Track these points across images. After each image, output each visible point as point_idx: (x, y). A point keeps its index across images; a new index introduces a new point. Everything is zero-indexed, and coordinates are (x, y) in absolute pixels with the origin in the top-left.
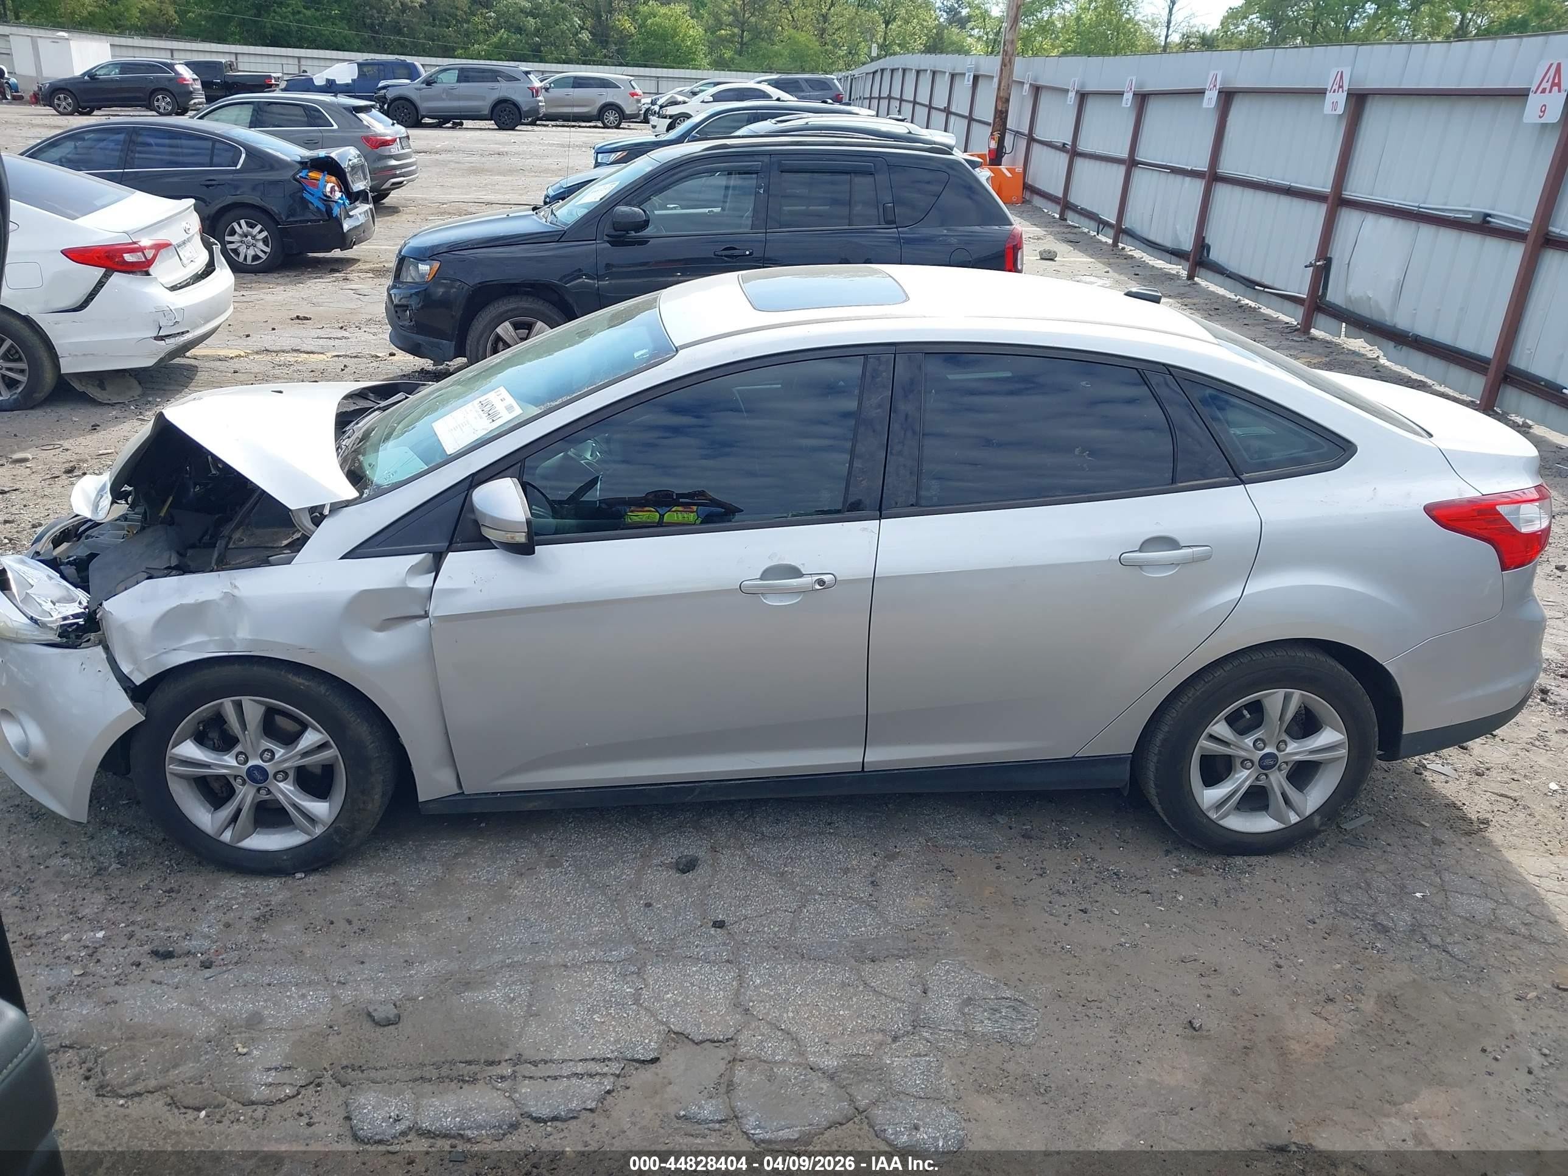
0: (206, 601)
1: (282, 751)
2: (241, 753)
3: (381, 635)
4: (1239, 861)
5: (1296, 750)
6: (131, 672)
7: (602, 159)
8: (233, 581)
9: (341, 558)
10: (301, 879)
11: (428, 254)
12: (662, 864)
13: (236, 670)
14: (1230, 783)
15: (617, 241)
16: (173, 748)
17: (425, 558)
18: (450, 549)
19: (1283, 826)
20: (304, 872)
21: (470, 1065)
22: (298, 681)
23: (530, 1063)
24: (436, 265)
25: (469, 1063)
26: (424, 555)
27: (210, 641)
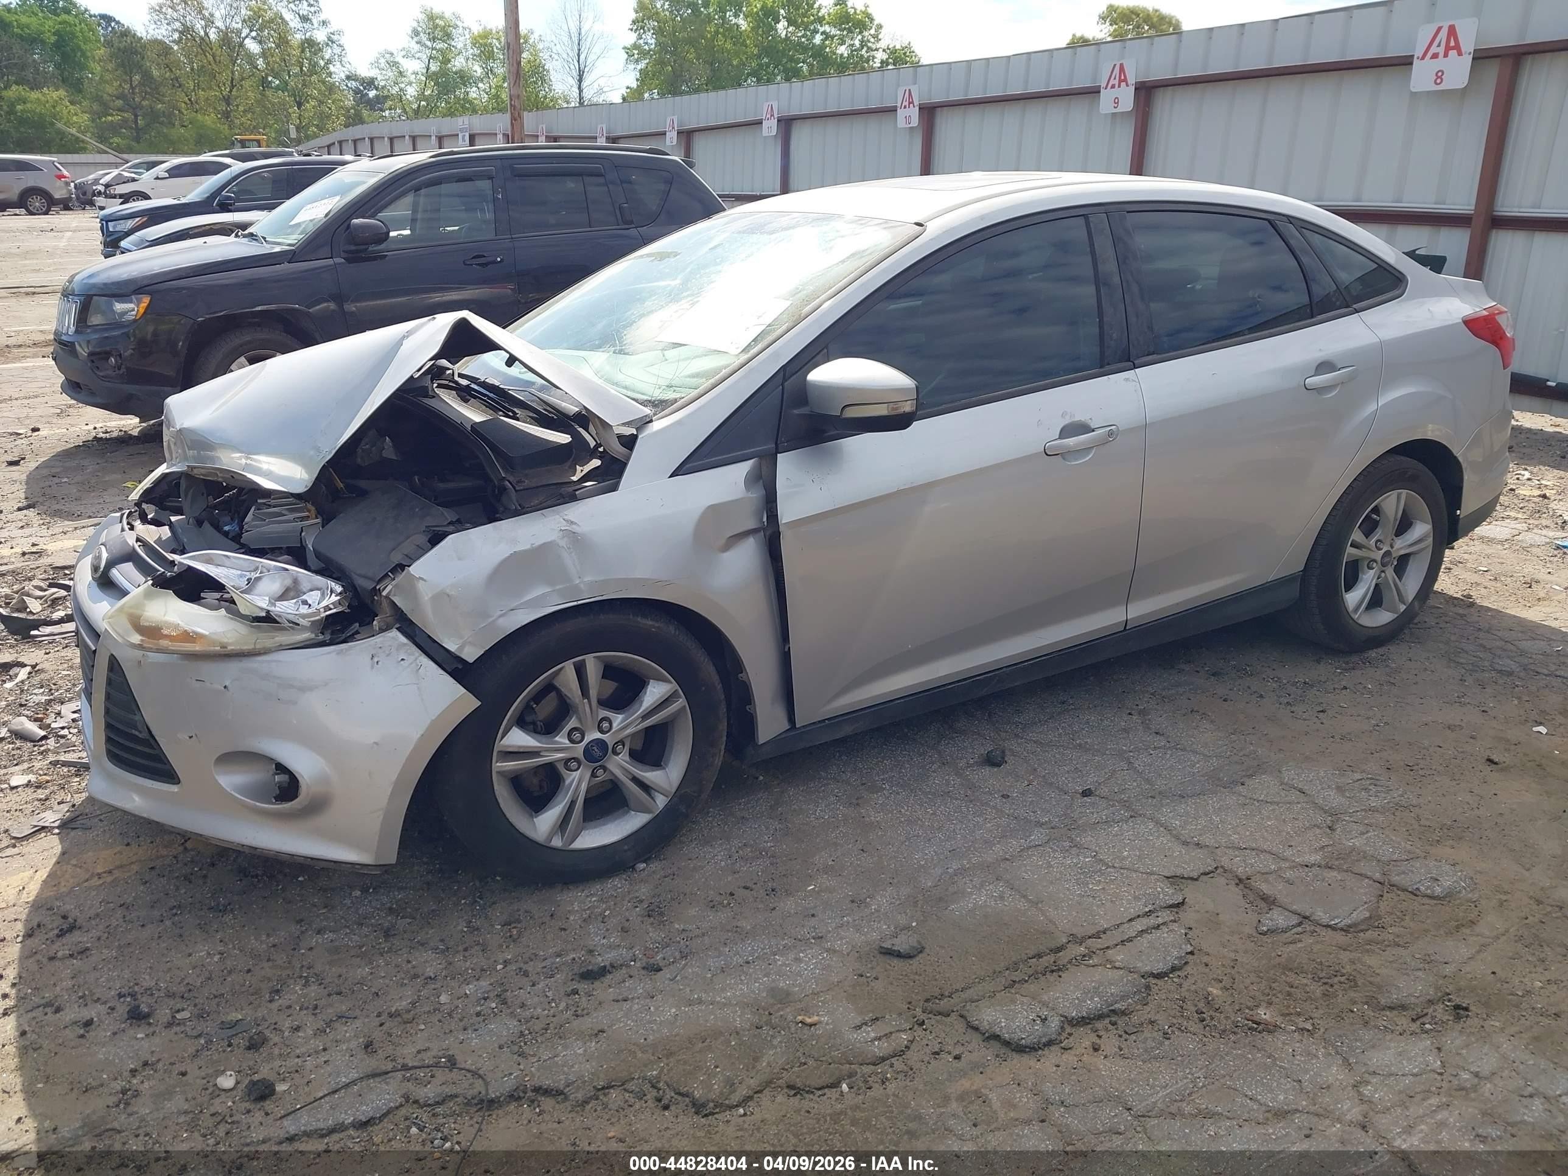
0: (544, 544)
1: (620, 717)
2: (575, 729)
3: (727, 555)
4: (1373, 654)
5: (1401, 545)
6: (461, 648)
7: (114, 227)
8: (565, 517)
9: (670, 477)
10: (644, 870)
11: (132, 288)
12: (969, 766)
13: (581, 622)
14: (1362, 584)
15: (354, 258)
16: (502, 738)
17: (755, 461)
18: (777, 452)
19: (1396, 616)
20: (645, 861)
21: (1042, 957)
22: (648, 623)
23: (1090, 937)
24: (146, 300)
25: (1039, 956)
26: (752, 461)
27: (554, 591)
